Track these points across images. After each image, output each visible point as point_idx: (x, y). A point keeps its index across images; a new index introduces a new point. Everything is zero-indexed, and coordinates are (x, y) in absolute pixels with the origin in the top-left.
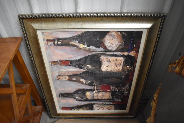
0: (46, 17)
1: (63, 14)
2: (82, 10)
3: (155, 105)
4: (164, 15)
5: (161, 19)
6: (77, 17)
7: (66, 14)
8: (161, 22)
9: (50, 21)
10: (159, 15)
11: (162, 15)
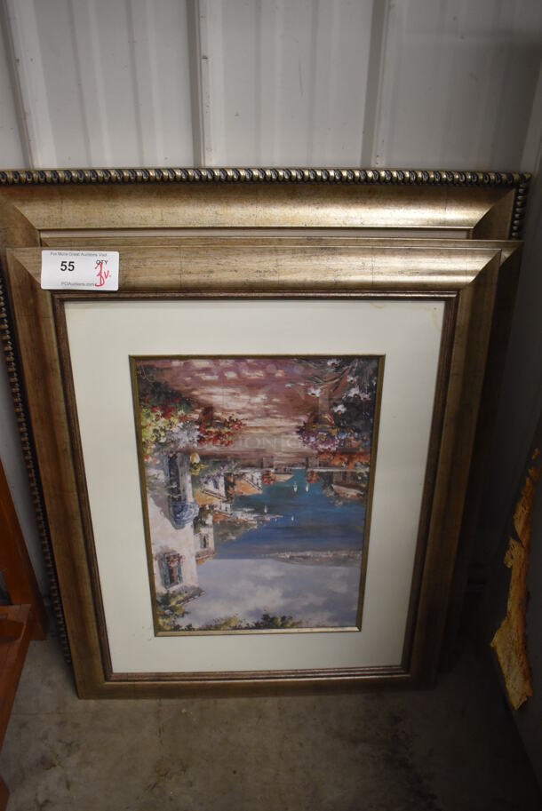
0: (82, 179)
1: (146, 171)
2: (220, 157)
3: (523, 557)
4: (522, 176)
5: (513, 192)
6: (202, 180)
7: (158, 171)
8: (515, 204)
9: (95, 199)
10: (504, 177)
11: (516, 177)
